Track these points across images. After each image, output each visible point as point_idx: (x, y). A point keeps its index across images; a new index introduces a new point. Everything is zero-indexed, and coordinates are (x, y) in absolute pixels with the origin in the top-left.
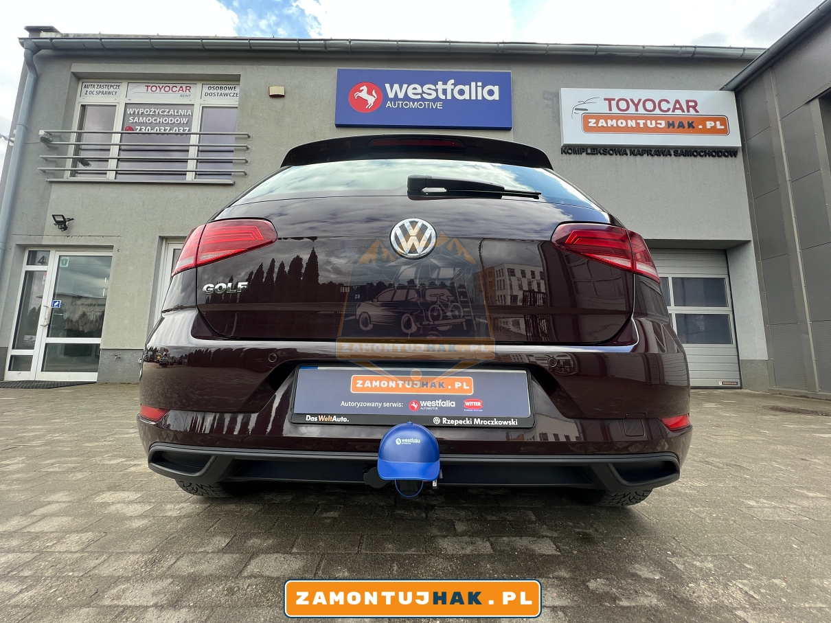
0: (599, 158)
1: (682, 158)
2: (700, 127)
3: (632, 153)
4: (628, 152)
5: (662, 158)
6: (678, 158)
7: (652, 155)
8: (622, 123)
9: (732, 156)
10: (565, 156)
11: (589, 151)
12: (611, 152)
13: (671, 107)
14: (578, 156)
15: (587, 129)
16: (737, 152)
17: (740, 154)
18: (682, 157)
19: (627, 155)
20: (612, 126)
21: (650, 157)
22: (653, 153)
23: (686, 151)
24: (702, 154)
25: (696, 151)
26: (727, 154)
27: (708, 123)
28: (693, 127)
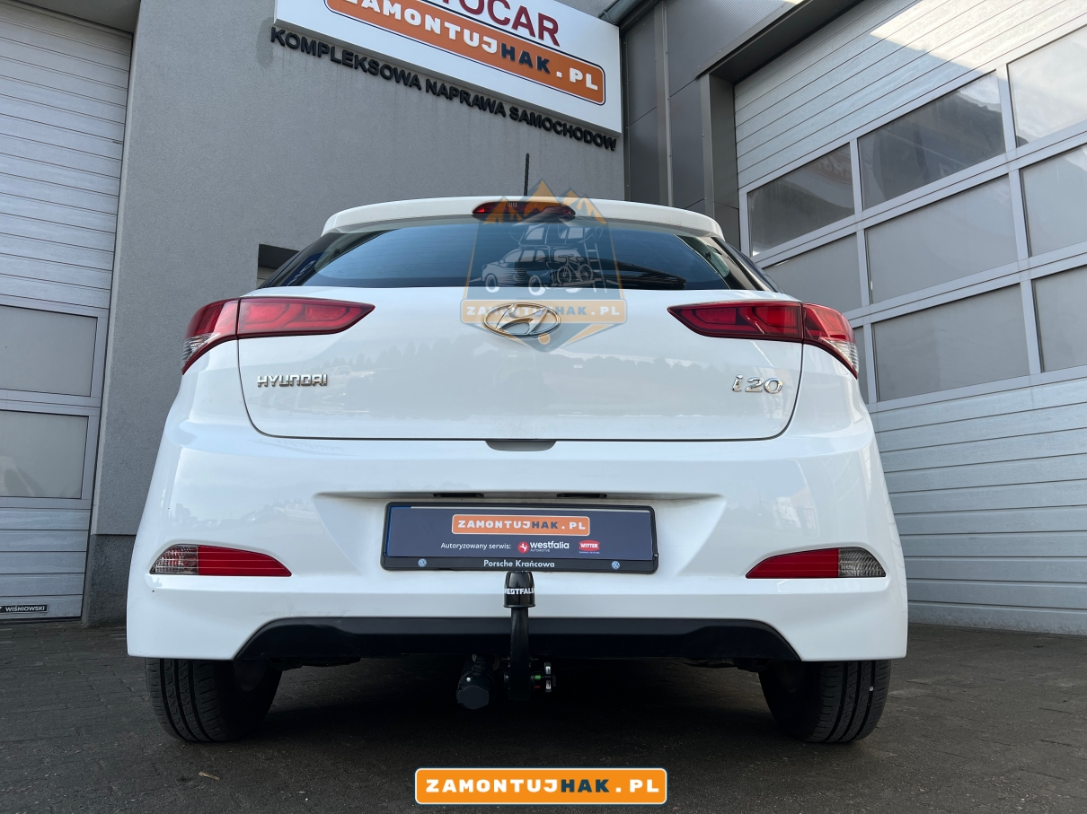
0: (360, 78)
1: (524, 127)
2: (559, 74)
3: (431, 88)
4: (423, 84)
5: (485, 117)
6: (516, 123)
7: (469, 104)
9: (607, 148)
10: (278, 49)
11: (338, 55)
12: (387, 73)
14: (311, 59)
16: (615, 140)
17: (620, 146)
18: (524, 123)
19: (420, 89)
21: (465, 107)
22: (471, 100)
23: (532, 114)
24: (559, 129)
25: (549, 121)
26: (599, 141)
27: (573, 72)
28: (547, 71)
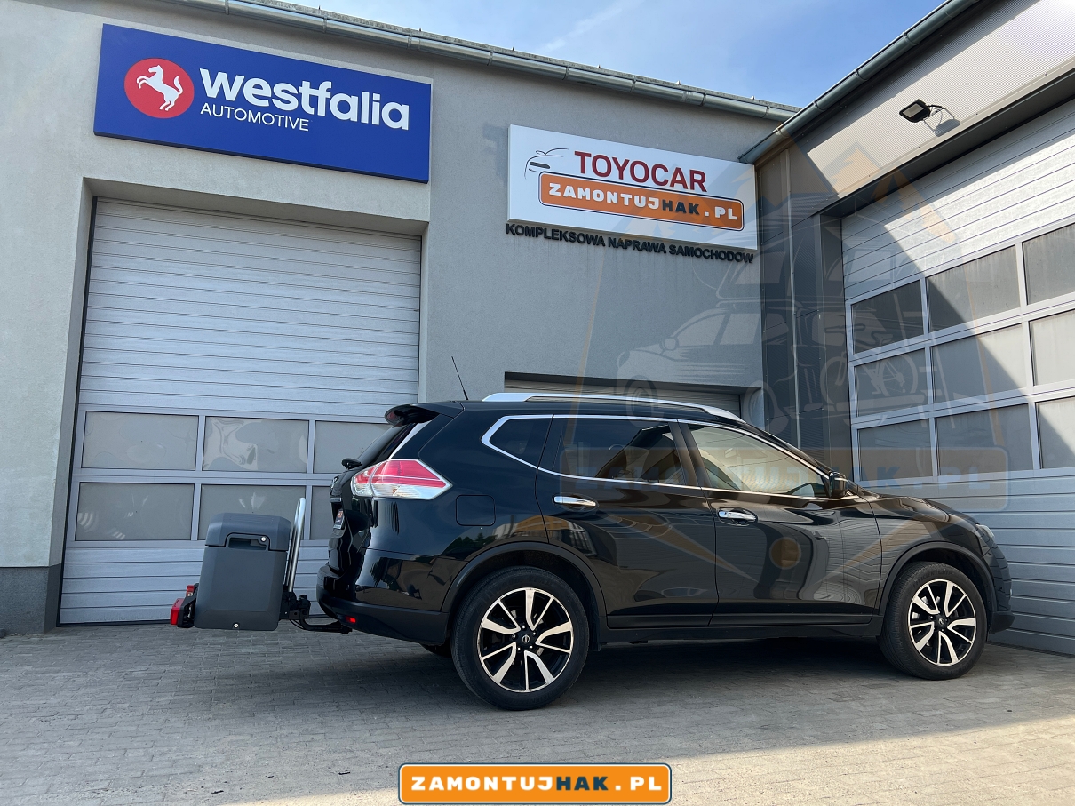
0: (564, 246)
1: (680, 258)
2: (707, 214)
3: (612, 243)
4: (606, 242)
5: (653, 255)
6: (675, 256)
7: (639, 250)
8: (598, 195)
9: (746, 262)
10: (511, 237)
11: (549, 234)
12: (581, 239)
13: (670, 177)
14: (532, 240)
15: (547, 199)
16: (753, 256)
17: (757, 260)
18: (680, 255)
19: (604, 246)
20: (584, 198)
21: (636, 251)
22: (640, 247)
23: (686, 248)
24: (707, 254)
25: (699, 249)
26: (739, 257)
27: (717, 209)
28: (697, 213)
